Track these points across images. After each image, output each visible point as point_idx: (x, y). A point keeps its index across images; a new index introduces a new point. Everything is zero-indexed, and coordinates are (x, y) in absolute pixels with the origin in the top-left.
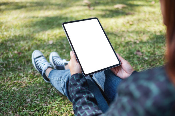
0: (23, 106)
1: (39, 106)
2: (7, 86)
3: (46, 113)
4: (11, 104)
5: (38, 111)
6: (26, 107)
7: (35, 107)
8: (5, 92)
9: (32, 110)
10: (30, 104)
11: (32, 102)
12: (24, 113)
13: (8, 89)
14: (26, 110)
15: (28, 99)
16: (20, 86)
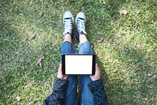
0: (49, 48)
1: (57, 54)
2: (48, 22)
3: (57, 61)
4: (44, 42)
5: (54, 57)
6: (50, 50)
7: (54, 53)
8: (45, 28)
9: (52, 54)
10: (53, 49)
11: (54, 48)
12: (47, 54)
13: (47, 26)
14: (49, 52)
15: (53, 43)
16: (55, 28)
